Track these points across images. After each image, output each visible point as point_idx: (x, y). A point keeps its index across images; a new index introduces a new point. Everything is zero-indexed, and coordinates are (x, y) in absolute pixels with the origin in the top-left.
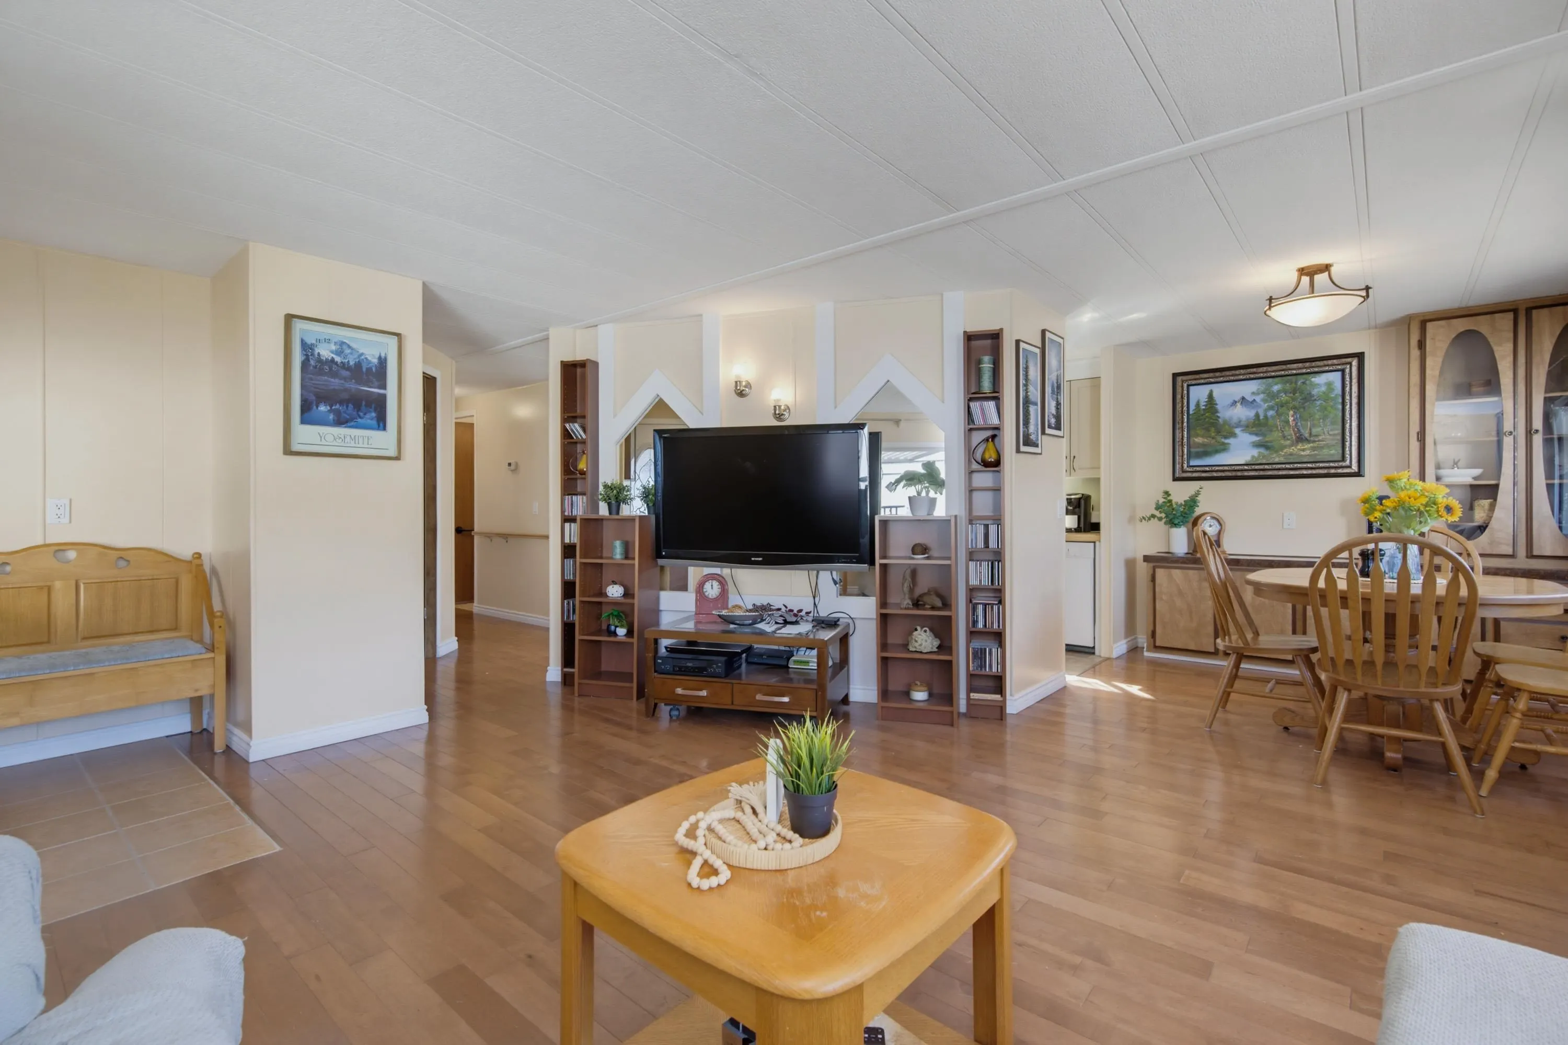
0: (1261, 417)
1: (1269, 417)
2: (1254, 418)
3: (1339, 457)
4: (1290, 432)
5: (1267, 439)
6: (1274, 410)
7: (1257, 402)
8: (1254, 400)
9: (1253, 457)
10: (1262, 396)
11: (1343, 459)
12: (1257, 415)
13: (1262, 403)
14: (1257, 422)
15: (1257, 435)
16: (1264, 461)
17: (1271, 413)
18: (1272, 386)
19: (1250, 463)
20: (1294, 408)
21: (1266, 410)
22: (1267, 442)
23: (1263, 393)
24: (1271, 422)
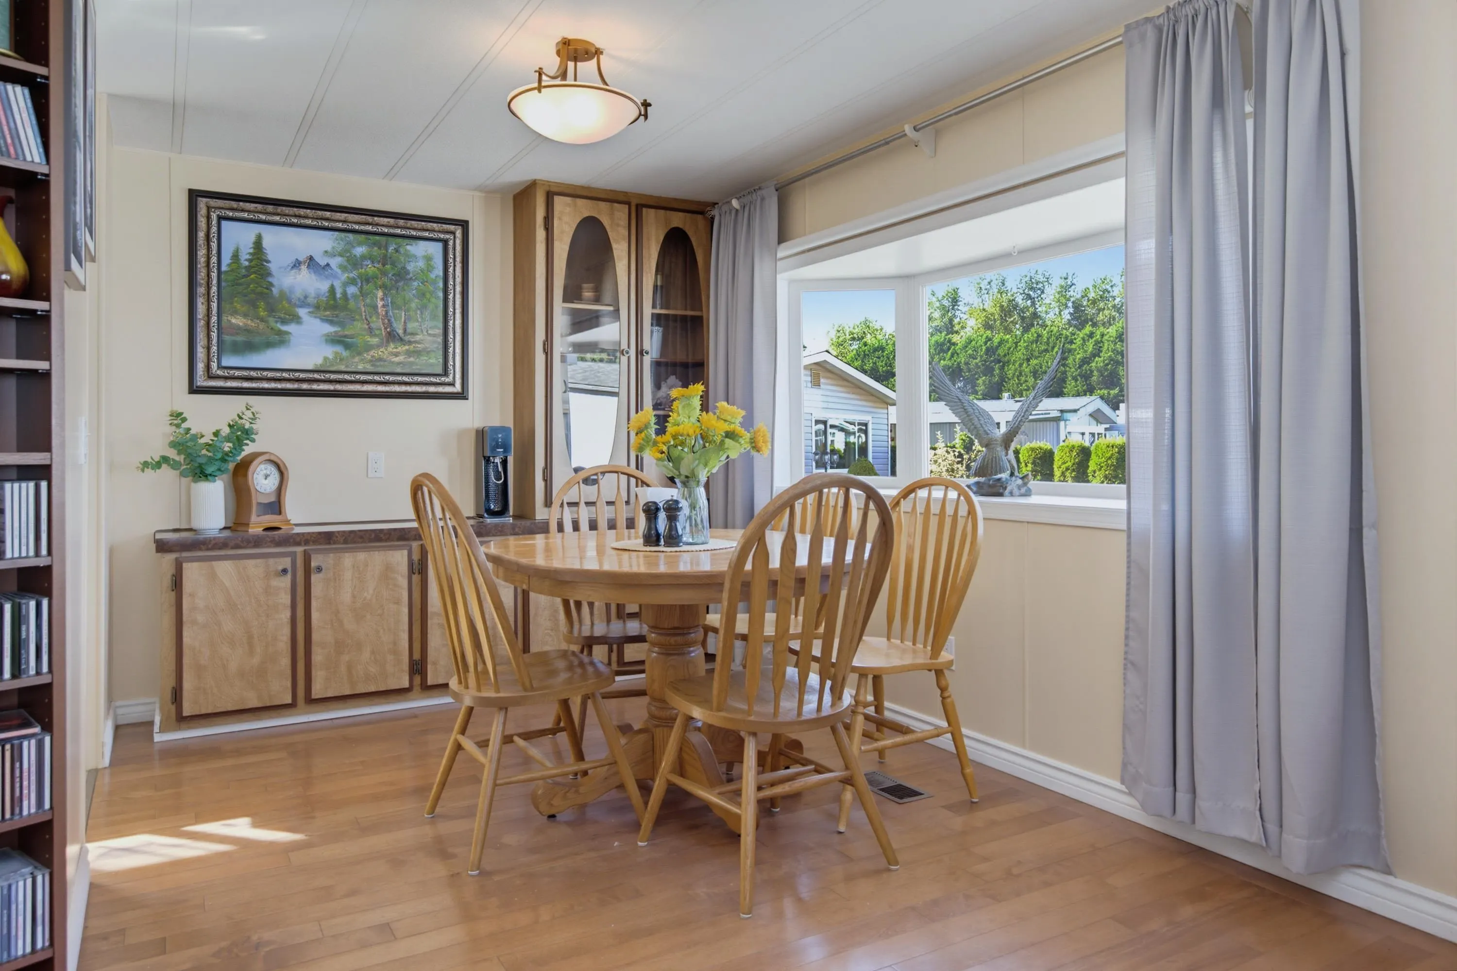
0: (338, 295)
1: (349, 296)
2: (327, 294)
3: (439, 370)
4: (377, 323)
5: (346, 333)
6: (356, 285)
7: (332, 269)
8: (328, 265)
9: (326, 359)
10: (339, 260)
11: (446, 373)
12: (332, 290)
13: (339, 271)
14: (332, 302)
15: (331, 322)
16: (342, 368)
17: (352, 290)
18: (354, 247)
19: (322, 369)
20: (384, 287)
21: (345, 284)
22: (346, 336)
23: (341, 255)
24: (352, 304)
